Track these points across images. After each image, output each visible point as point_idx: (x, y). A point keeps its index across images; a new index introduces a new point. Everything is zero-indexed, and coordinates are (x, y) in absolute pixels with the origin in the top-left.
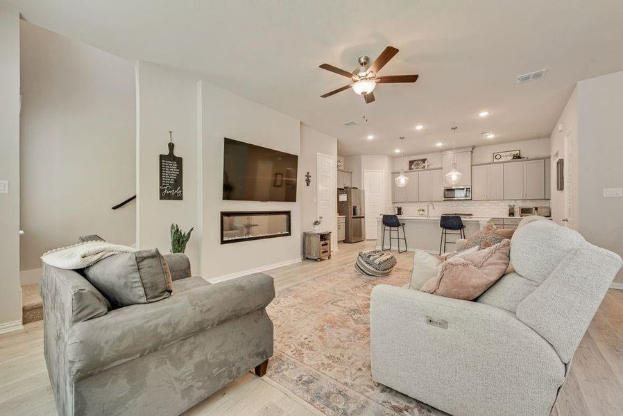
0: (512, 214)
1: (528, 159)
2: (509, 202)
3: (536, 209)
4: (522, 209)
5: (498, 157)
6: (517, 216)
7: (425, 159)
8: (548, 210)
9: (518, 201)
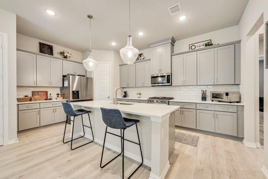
0: (204, 98)
1: (219, 46)
2: (202, 87)
3: (227, 94)
4: (213, 94)
5: (193, 47)
6: (209, 101)
7: (142, 54)
8: (239, 96)
9: (210, 87)
